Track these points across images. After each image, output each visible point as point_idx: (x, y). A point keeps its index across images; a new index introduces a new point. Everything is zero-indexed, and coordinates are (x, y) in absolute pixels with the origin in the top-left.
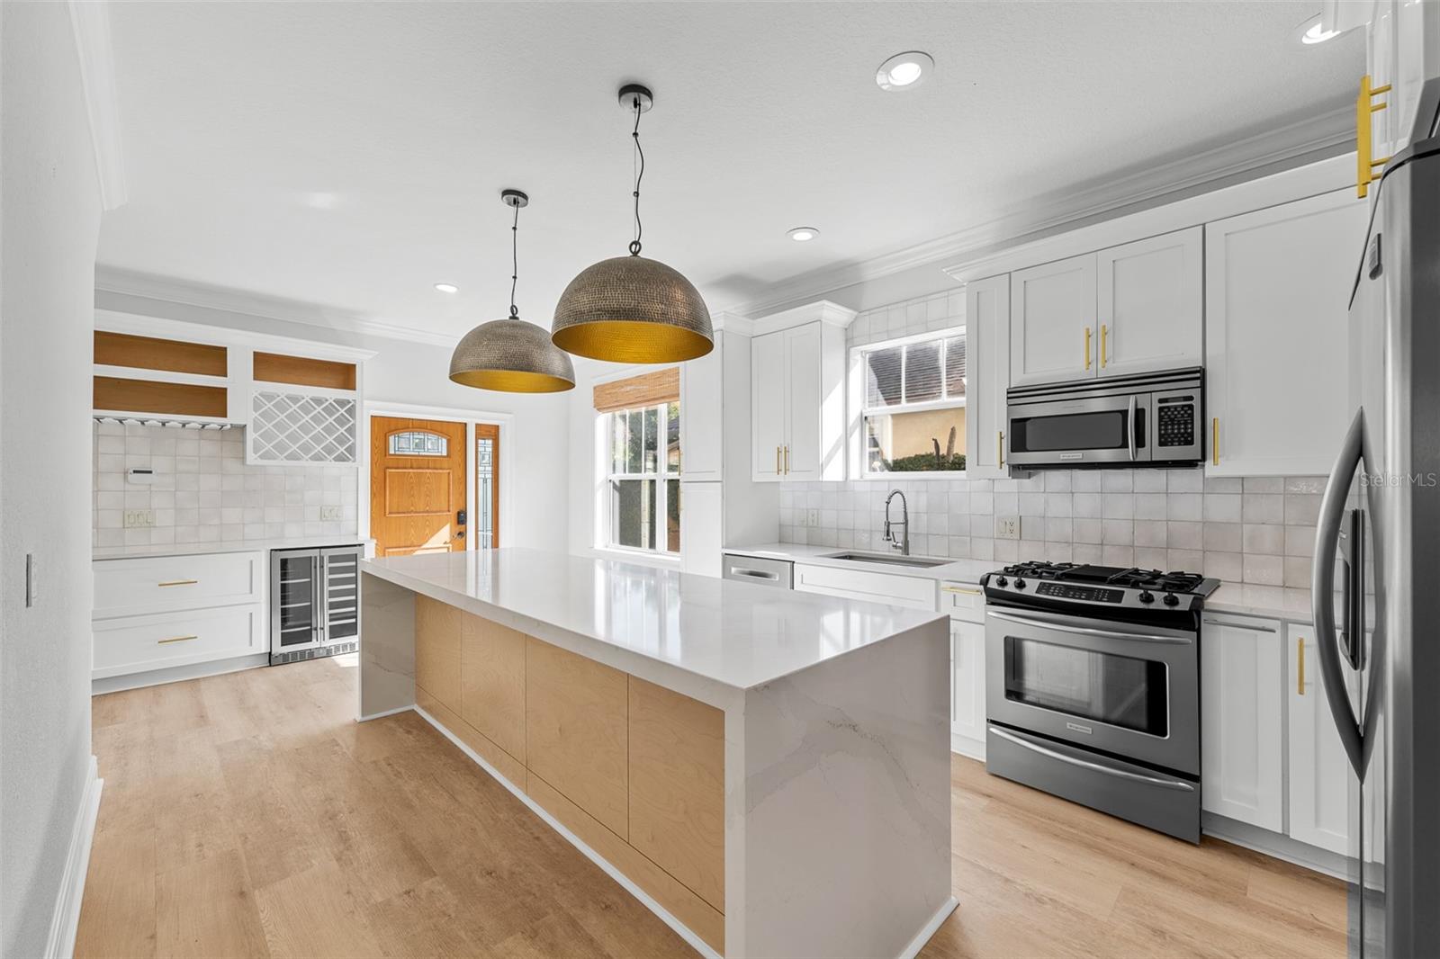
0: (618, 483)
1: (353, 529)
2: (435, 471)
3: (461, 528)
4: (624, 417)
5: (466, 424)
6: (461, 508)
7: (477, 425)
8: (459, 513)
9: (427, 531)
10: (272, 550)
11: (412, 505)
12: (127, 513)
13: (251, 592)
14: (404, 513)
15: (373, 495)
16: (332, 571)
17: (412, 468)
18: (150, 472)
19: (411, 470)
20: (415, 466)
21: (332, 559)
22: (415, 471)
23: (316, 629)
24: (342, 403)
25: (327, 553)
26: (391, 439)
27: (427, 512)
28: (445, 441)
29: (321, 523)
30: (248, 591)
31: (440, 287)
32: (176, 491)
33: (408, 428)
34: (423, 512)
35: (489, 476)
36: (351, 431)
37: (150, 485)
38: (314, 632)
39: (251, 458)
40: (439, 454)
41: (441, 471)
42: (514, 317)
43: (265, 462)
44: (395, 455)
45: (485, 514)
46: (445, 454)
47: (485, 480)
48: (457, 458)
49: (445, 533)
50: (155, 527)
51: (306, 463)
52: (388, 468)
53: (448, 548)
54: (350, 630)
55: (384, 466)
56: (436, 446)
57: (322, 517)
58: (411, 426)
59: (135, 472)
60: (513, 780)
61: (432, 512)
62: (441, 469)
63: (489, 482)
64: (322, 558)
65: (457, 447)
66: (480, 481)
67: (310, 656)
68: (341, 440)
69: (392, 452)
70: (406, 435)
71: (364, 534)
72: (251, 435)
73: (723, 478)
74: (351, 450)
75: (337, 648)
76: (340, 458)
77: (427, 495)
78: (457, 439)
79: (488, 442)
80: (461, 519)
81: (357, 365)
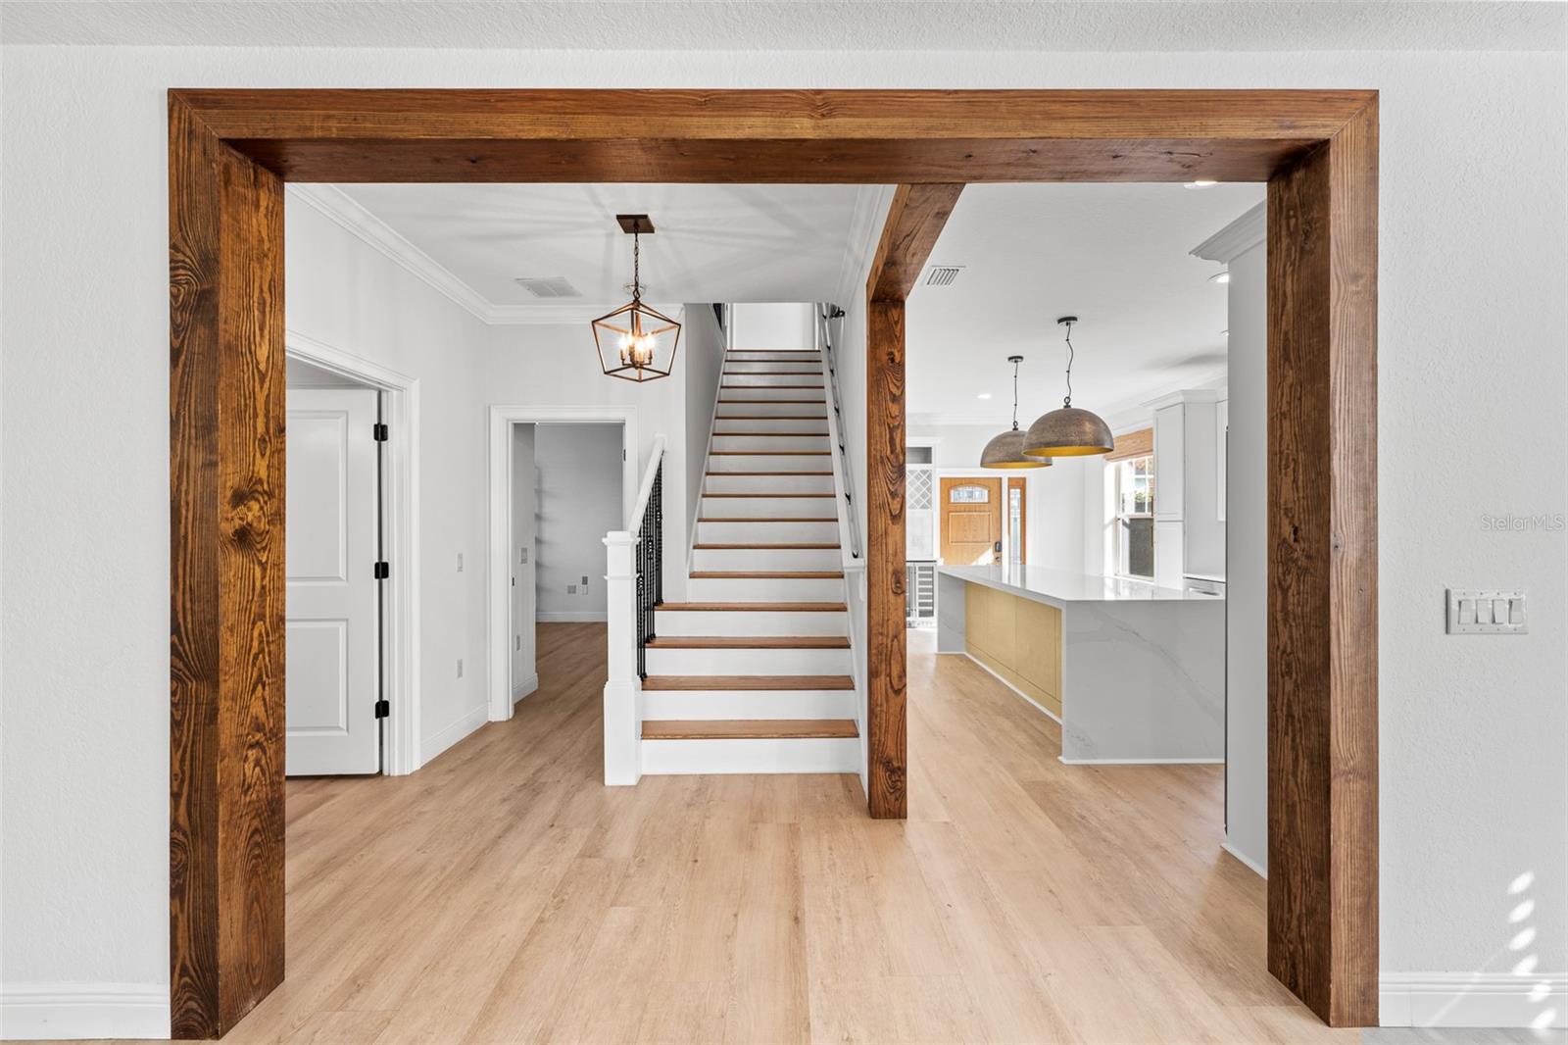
0: (1127, 521)
1: (931, 553)
2: (980, 514)
3: (998, 554)
4: (1131, 463)
5: (1001, 478)
6: (998, 540)
7: (1009, 479)
8: (996, 543)
9: (977, 552)
11: (965, 537)
14: (961, 542)
15: (942, 530)
16: (920, 576)
17: (965, 511)
19: (965, 513)
20: (967, 510)
21: (921, 569)
22: (968, 513)
24: (924, 472)
25: (919, 565)
26: (952, 492)
27: (975, 541)
28: (986, 492)
29: (913, 547)
31: (980, 397)
33: (963, 484)
34: (971, 542)
35: (1018, 516)
36: (929, 489)
40: (983, 501)
42: (1015, 429)
44: (954, 503)
45: (1015, 544)
46: (986, 500)
47: (1015, 519)
48: (995, 503)
49: (988, 555)
52: (950, 512)
54: (930, 613)
55: (948, 510)
56: (980, 495)
57: (913, 543)
58: (964, 482)
60: (1011, 682)
61: (978, 541)
62: (983, 512)
63: (1019, 520)
64: (915, 568)
65: (995, 496)
66: (1012, 521)
68: (924, 496)
69: (953, 501)
70: (961, 489)
71: (936, 555)
73: (1184, 518)
74: (929, 502)
76: (924, 507)
77: (975, 531)
78: (995, 489)
79: (1018, 491)
80: (998, 547)
81: (933, 450)
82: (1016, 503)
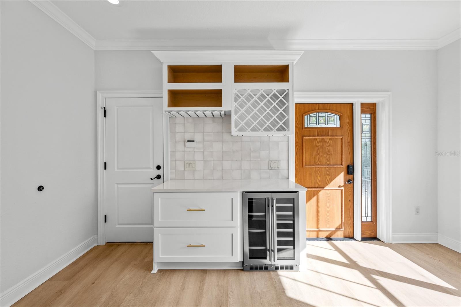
1: (286, 175)
2: (333, 138)
3: (349, 177)
5: (352, 104)
6: (350, 163)
7: (361, 104)
8: (348, 167)
9: (328, 178)
10: (243, 192)
11: (318, 161)
12: (186, 162)
13: (232, 220)
14: (314, 165)
15: (296, 154)
16: (279, 209)
17: (318, 136)
18: (193, 141)
19: (318, 138)
20: (320, 134)
21: (279, 201)
22: (320, 138)
23: (269, 251)
24: (281, 92)
25: (275, 196)
26: (306, 117)
27: (328, 165)
28: (338, 117)
29: (269, 170)
30: (231, 219)
32: (204, 151)
33: (316, 110)
34: (325, 165)
35: (369, 140)
36: (286, 111)
37: (194, 148)
38: (268, 253)
39: (234, 131)
40: (335, 126)
41: (336, 138)
43: (241, 133)
44: (308, 128)
46: (338, 125)
47: (366, 143)
48: (347, 128)
49: (340, 179)
50: (196, 170)
51: (262, 134)
52: (304, 136)
53: (341, 190)
55: (302, 135)
56: (333, 121)
57: (270, 167)
58: (317, 108)
59: (188, 141)
61: (331, 165)
62: (336, 136)
63: (369, 144)
64: (272, 200)
65: (347, 120)
66: (363, 145)
67: (266, 269)
68: (280, 117)
69: (306, 126)
70: (313, 115)
72: (234, 117)
74: (286, 123)
75: (282, 266)
76: (280, 129)
77: (328, 154)
78: (347, 114)
79: (369, 116)
80: (350, 170)
81: (289, 65)
82: (367, 128)
